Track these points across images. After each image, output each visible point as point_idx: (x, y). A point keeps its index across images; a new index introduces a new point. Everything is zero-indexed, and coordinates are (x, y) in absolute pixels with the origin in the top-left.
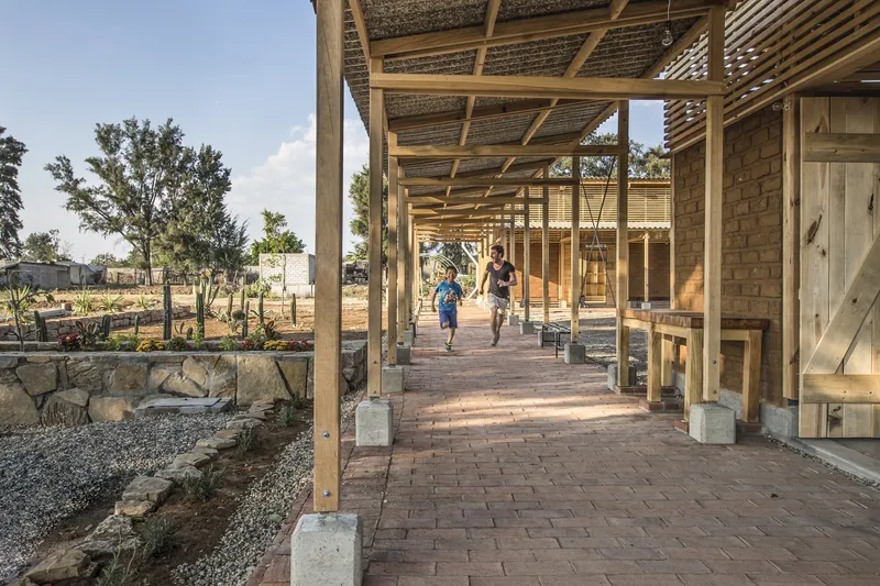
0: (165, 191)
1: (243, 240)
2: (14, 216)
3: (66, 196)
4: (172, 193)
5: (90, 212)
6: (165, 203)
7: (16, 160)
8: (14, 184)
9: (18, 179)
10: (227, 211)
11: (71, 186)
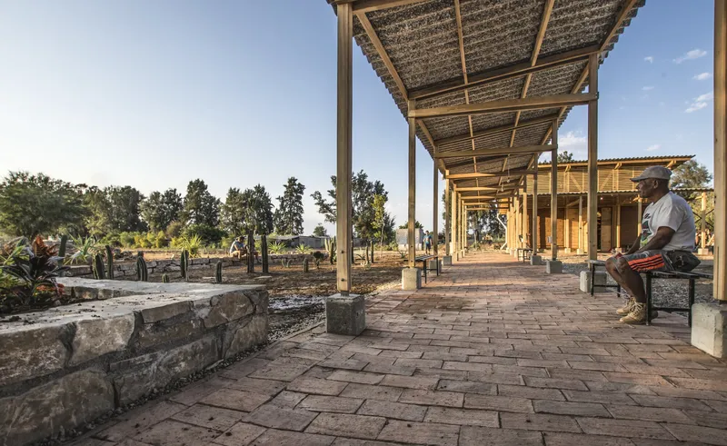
0: (359, 203)
1: (393, 224)
2: (300, 217)
3: (319, 207)
4: (363, 202)
5: (329, 214)
6: (359, 208)
7: (302, 193)
8: (300, 203)
9: (302, 200)
10: (386, 211)
11: (321, 203)
